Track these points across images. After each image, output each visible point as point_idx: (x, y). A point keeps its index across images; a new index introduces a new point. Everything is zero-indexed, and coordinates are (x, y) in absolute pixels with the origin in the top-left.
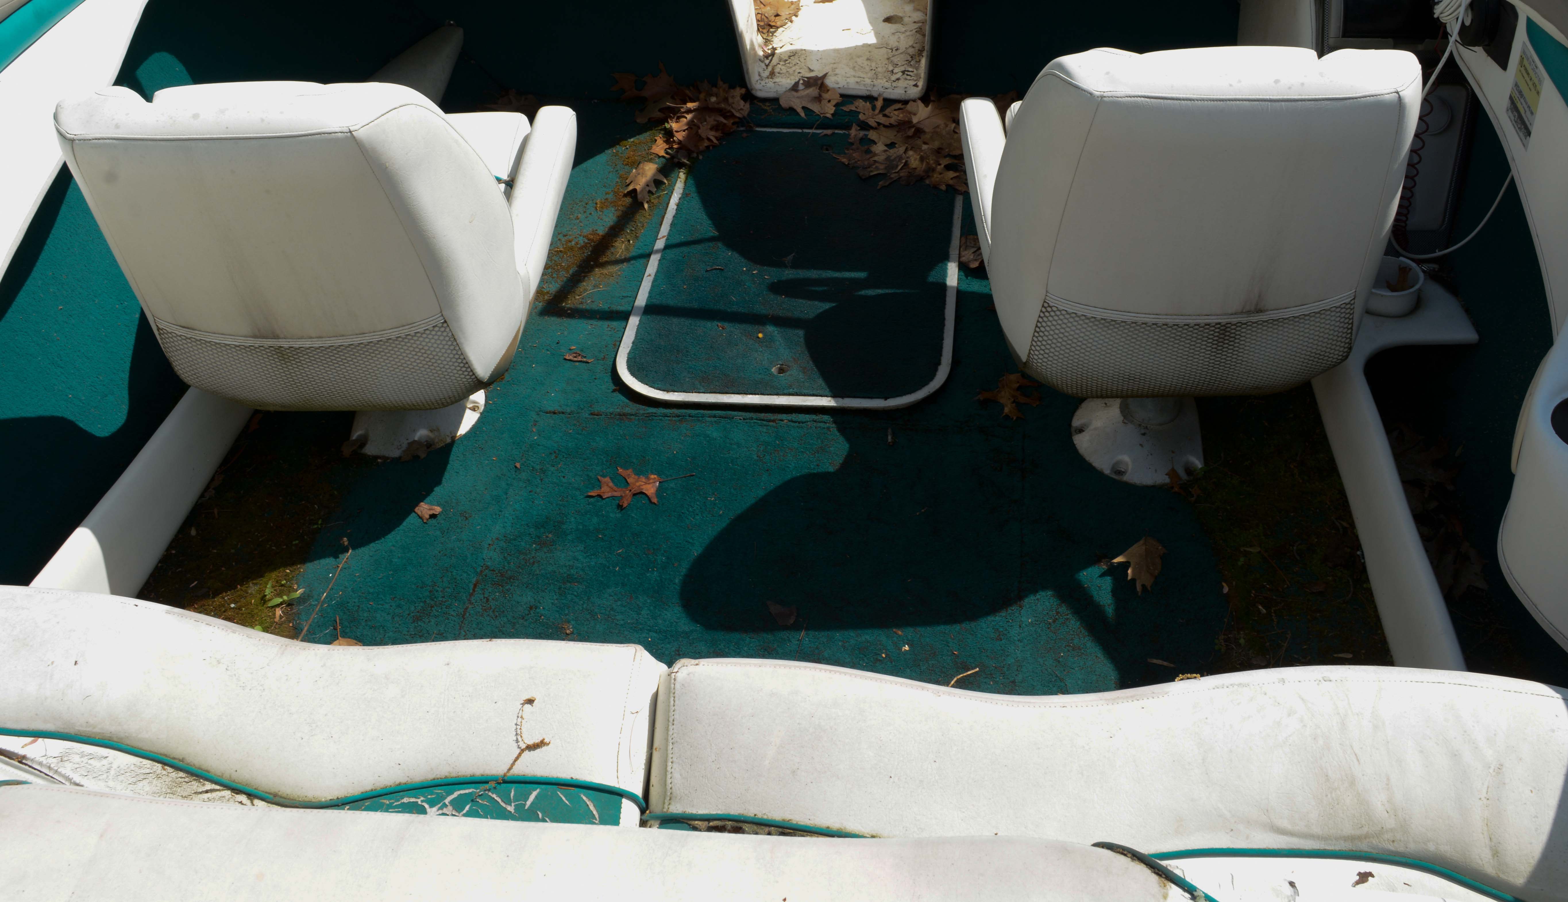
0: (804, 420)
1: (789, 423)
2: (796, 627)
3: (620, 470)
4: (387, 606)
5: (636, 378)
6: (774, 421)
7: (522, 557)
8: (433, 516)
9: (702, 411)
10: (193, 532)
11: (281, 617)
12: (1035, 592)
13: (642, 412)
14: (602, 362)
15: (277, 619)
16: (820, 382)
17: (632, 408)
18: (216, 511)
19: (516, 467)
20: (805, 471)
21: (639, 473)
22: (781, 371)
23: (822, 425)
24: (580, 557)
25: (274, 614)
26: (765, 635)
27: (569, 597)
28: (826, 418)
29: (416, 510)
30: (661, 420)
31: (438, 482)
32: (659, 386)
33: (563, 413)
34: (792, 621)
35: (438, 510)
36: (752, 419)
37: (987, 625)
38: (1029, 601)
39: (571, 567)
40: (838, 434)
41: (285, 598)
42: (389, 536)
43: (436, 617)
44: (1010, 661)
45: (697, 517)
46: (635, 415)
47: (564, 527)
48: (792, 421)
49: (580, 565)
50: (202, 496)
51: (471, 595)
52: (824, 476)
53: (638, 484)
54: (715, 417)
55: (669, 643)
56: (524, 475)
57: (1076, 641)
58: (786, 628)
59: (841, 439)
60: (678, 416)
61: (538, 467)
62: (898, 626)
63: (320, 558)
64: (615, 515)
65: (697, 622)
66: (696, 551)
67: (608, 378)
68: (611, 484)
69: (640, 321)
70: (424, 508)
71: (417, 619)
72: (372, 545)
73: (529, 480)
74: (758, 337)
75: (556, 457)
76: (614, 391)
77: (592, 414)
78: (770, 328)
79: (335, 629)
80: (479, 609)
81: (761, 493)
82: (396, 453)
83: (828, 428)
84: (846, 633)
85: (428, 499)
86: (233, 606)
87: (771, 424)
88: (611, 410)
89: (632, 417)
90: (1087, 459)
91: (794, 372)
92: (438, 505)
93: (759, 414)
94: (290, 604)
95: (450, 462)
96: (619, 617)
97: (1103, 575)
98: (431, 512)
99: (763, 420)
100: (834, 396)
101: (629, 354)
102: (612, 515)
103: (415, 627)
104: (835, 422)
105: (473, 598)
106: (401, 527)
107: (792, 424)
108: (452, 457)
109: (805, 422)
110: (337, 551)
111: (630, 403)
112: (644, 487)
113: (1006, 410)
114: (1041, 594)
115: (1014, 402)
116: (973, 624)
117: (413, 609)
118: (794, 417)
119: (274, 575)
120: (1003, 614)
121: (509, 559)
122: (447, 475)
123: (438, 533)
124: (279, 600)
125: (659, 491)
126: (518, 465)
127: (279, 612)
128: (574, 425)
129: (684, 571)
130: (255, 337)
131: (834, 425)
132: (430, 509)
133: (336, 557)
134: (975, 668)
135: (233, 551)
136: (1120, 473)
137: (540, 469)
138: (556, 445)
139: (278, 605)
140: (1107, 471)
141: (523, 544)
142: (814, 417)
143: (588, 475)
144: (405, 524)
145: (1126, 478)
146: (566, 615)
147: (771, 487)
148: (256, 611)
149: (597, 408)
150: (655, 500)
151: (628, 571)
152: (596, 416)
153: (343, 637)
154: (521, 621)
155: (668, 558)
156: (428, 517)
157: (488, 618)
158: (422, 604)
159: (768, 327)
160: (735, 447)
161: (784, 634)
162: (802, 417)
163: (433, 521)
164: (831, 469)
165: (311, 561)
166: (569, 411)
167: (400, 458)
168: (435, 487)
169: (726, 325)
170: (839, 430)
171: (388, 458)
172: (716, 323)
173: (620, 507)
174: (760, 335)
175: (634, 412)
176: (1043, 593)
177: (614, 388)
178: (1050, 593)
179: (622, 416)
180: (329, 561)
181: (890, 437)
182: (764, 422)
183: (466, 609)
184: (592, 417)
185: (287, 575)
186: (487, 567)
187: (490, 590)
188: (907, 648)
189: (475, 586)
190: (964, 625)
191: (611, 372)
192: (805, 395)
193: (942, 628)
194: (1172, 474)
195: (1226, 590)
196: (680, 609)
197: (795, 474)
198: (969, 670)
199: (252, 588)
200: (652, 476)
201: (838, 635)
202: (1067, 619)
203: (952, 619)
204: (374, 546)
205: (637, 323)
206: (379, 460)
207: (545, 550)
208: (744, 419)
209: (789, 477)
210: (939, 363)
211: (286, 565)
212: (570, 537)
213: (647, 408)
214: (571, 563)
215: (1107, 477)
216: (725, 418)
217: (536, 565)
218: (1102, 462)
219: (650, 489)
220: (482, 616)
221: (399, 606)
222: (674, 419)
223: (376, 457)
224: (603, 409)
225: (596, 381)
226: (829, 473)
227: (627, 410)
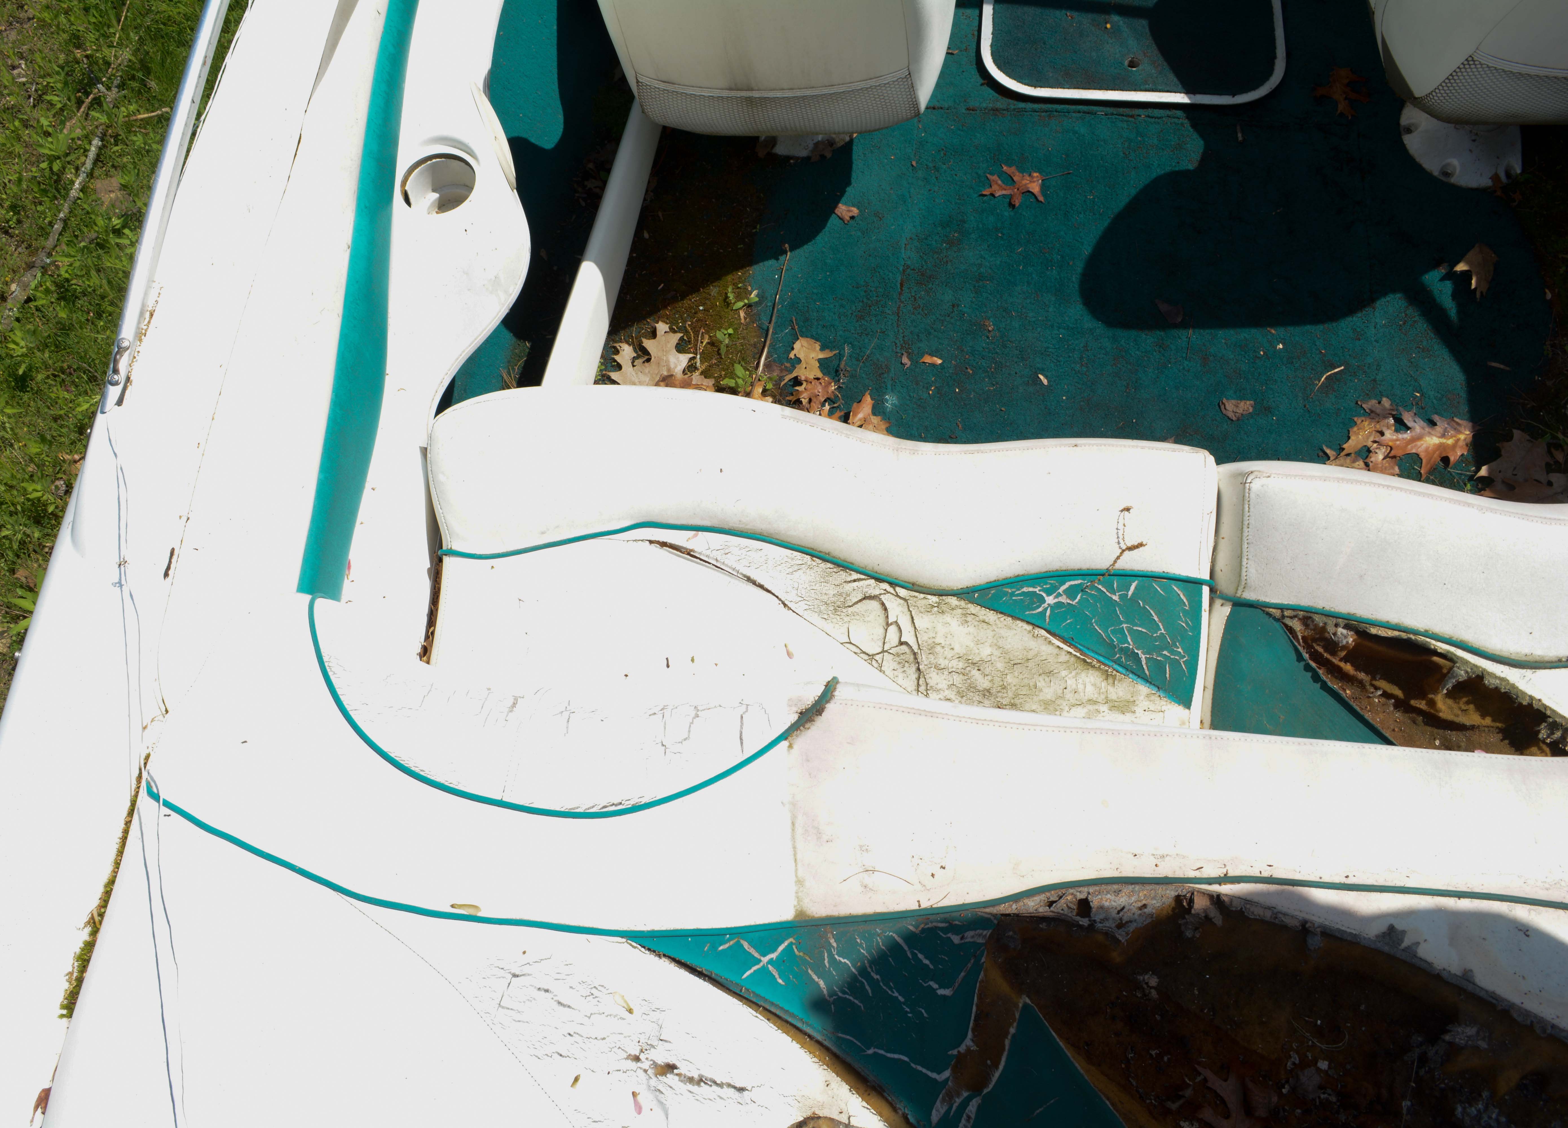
0: (1159, 116)
1: (1146, 119)
2: (1184, 325)
3: (1005, 168)
4: (832, 306)
5: (1004, 73)
6: (1132, 116)
7: (936, 256)
8: (852, 218)
9: (1067, 106)
10: (646, 235)
11: (745, 319)
12: (1385, 294)
13: (1013, 107)
14: (964, 53)
15: (743, 321)
16: (1172, 77)
17: (1003, 103)
18: (660, 214)
19: (912, 165)
20: (1168, 169)
21: (1021, 170)
22: (1132, 64)
23: (1176, 120)
24: (987, 256)
25: (739, 316)
26: (1158, 332)
27: (985, 295)
28: (1179, 113)
29: (836, 211)
30: (1031, 115)
31: (849, 183)
32: (1027, 81)
33: (941, 108)
34: (1180, 320)
35: (855, 211)
36: (1112, 114)
37: (1347, 325)
38: (1380, 303)
39: (980, 265)
40: (1192, 130)
41: (746, 301)
42: (819, 238)
43: (876, 316)
44: (1369, 360)
45: (1081, 216)
46: (1007, 110)
47: (966, 226)
48: (1149, 116)
49: (987, 264)
50: (645, 200)
51: (900, 294)
52: (1185, 173)
53: (1024, 182)
54: (1079, 112)
55: (1077, 339)
56: (920, 174)
57: (1425, 343)
58: (1176, 326)
59: (1195, 135)
60: (1046, 112)
61: (931, 165)
62: (1272, 325)
63: (763, 260)
64: (1007, 213)
65: (1098, 319)
66: (1087, 250)
67: (973, 71)
68: (1000, 182)
69: (993, 9)
70: (844, 210)
71: (861, 318)
72: (805, 247)
73: (926, 179)
74: (1106, 28)
75: (945, 154)
76: (982, 85)
77: (968, 109)
78: (1116, 18)
79: (793, 329)
80: (910, 307)
81: (1133, 192)
82: (804, 153)
83: (1182, 124)
84: (1227, 331)
85: (844, 199)
86: (701, 308)
87: (1130, 119)
88: (984, 105)
89: (1004, 112)
90: (1418, 160)
91: (1146, 68)
92: (853, 206)
93: (1119, 109)
94: (749, 306)
95: (854, 161)
96: (1031, 314)
97: (1442, 279)
98: (851, 214)
99: (1123, 115)
100: (1187, 92)
101: (992, 46)
102: (1006, 214)
103: (860, 326)
104: (1187, 118)
105: (902, 298)
106: (827, 229)
107: (1149, 120)
108: (855, 156)
109: (1160, 118)
110: (777, 253)
111: (1000, 97)
112: (1029, 186)
113: (1340, 108)
114: (1390, 297)
115: (1346, 99)
116: (1334, 324)
117: (854, 308)
118: (1150, 111)
119: (729, 278)
120: (1359, 315)
121: (925, 258)
122: (854, 175)
123: (859, 234)
124: (740, 304)
125: (1043, 188)
126: (914, 163)
127: (742, 314)
128: (954, 120)
129: (1079, 270)
130: (730, 89)
131: (1186, 121)
132: (849, 211)
133: (777, 259)
134: (1341, 366)
135: (686, 253)
136: (1447, 174)
137: (934, 167)
138: (941, 142)
139: (741, 308)
140: (1436, 173)
141: (934, 243)
142: (1168, 112)
143: (977, 173)
144: (828, 225)
145: (1453, 180)
146: (985, 312)
147: (1141, 186)
148: (723, 313)
149: (972, 104)
150: (1041, 198)
151: (1030, 269)
152: (971, 112)
153: (802, 336)
154: (948, 319)
155: (1062, 257)
156: (848, 218)
157: (919, 316)
158: (861, 304)
159: (1113, 16)
160: (1102, 143)
161: (1175, 332)
162: (1157, 112)
163: (852, 222)
164: (1191, 167)
165: (757, 263)
166: (946, 106)
167: (808, 158)
168: (846, 187)
169: (1075, 14)
170: (1193, 126)
171: (798, 158)
172: (1064, 12)
173: (1012, 206)
174: (1108, 26)
175: (1005, 107)
176: (1392, 296)
177: (982, 81)
178: (1398, 295)
179: (995, 110)
180: (772, 262)
181: (1240, 135)
182: (1125, 118)
183: (899, 307)
184: (968, 112)
185: (740, 277)
186: (908, 267)
187: (915, 289)
188: (1281, 346)
189: (902, 285)
190: (1326, 325)
191: (976, 64)
192: (1160, 91)
193: (1308, 327)
194: (1495, 178)
195: (1549, 296)
196: (1081, 306)
197: (1160, 172)
198: (1335, 368)
199: (714, 290)
200: (1035, 174)
201: (1221, 333)
202: (1415, 322)
203: (1316, 320)
204: (807, 248)
205: (991, 12)
206: (792, 161)
207: (955, 249)
208: (1106, 115)
209: (1154, 175)
210: (1275, 57)
211: (738, 269)
212: (973, 236)
213: (1015, 102)
214: (979, 261)
215: (1435, 178)
216: (1088, 113)
217: (949, 264)
218: (1432, 165)
219: (1035, 188)
220: (913, 314)
221: (842, 306)
222: (1043, 114)
223: (788, 158)
224: (977, 104)
225: (964, 73)
226: (1188, 171)
227: (999, 105)
